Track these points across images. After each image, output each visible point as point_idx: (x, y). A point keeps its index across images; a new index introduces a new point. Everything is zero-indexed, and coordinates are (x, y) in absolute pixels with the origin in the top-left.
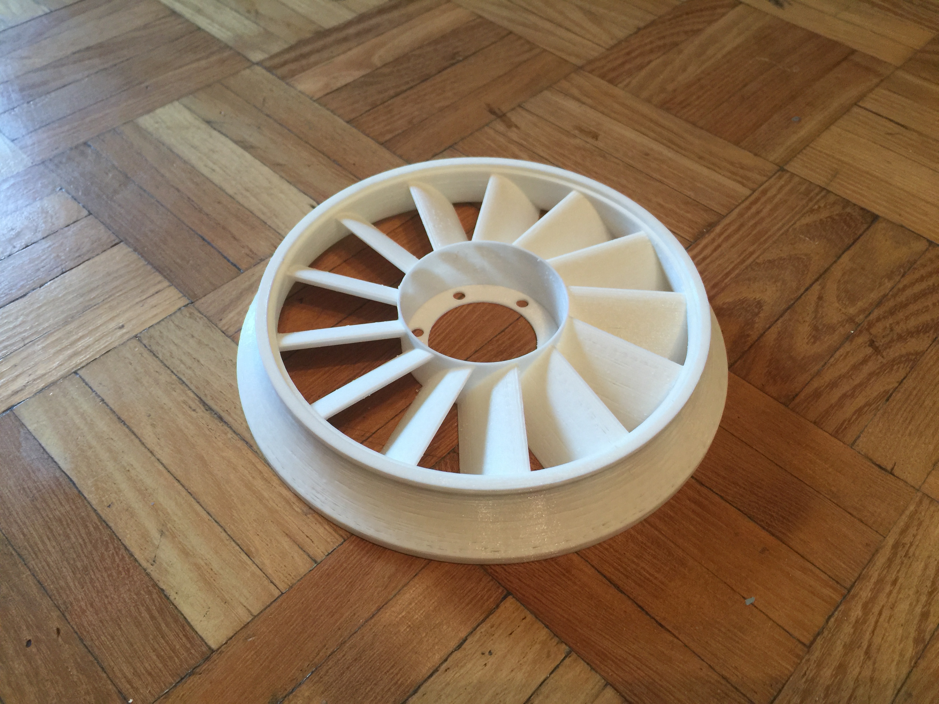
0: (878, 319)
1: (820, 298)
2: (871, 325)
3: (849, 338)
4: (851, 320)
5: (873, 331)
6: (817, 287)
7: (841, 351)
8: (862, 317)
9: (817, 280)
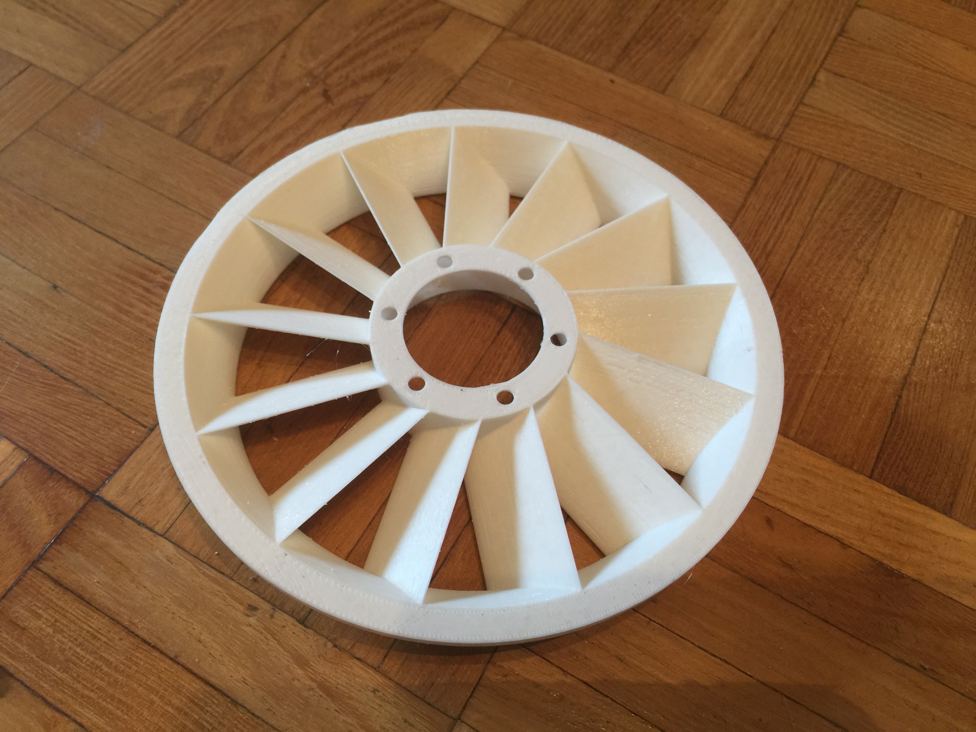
0: (337, 69)
1: (284, 57)
2: (327, 76)
3: (304, 91)
4: (310, 74)
5: (329, 81)
6: (282, 46)
7: (295, 104)
8: (321, 70)
9: (284, 39)
